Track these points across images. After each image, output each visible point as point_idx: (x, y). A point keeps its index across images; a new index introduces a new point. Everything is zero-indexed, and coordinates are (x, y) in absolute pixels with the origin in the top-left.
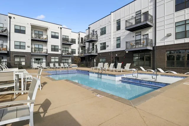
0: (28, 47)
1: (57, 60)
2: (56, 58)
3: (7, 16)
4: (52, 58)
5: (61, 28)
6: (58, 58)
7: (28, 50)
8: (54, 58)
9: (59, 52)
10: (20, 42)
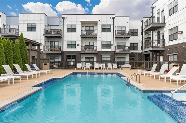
0: (78, 45)
1: (109, 59)
2: (107, 56)
3: (61, 17)
4: (103, 56)
5: (114, 18)
6: (110, 56)
7: (78, 49)
8: (105, 56)
9: (112, 49)
10: (71, 41)
